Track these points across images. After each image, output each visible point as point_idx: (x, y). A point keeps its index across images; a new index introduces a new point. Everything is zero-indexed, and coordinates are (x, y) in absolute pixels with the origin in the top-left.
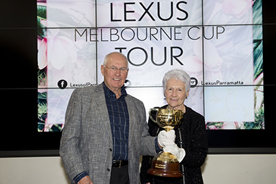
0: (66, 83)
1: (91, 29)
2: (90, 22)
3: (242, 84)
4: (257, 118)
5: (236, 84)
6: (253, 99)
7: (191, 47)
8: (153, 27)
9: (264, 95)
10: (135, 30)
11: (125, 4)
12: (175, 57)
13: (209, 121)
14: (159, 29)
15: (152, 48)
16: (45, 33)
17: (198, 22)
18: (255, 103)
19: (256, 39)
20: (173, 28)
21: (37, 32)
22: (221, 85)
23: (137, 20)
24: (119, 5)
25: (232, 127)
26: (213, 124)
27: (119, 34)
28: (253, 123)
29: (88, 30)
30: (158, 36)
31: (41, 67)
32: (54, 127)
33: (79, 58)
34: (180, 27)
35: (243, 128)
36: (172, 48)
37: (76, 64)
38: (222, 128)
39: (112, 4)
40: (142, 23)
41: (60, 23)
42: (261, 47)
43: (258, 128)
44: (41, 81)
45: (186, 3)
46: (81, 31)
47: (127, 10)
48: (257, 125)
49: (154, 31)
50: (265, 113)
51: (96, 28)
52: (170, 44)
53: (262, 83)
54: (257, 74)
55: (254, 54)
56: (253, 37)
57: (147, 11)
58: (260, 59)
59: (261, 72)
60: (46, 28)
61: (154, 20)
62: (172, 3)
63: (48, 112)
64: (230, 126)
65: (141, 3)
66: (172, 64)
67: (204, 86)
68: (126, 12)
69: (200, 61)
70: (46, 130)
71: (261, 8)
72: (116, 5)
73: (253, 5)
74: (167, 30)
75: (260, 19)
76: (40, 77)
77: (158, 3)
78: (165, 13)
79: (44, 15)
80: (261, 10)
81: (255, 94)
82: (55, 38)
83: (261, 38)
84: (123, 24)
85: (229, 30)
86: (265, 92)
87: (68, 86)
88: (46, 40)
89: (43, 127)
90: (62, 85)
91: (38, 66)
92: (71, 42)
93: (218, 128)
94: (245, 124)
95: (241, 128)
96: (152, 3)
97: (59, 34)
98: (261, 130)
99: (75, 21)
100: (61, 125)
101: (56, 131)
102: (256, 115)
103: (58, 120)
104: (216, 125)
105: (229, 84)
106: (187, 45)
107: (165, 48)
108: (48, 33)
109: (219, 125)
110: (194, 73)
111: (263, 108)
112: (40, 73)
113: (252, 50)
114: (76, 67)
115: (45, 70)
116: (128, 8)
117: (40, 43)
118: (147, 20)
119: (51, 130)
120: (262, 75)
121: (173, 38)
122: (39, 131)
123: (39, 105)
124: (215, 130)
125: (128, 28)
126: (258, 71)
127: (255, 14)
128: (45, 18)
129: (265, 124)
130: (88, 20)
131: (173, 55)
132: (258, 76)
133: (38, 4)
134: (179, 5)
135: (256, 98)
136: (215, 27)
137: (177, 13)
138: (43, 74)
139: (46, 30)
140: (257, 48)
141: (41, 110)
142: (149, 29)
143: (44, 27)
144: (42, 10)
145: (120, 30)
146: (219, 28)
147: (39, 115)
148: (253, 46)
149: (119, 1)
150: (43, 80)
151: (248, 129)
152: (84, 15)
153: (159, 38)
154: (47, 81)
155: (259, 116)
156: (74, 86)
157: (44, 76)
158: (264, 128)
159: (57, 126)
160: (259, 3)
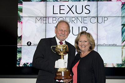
1: (43, 17)
2: (43, 14)
3: (116, 45)
4: (123, 62)
5: (113, 45)
6: (121, 52)
7: (91, 27)
8: (73, 17)
10: (64, 18)
11: (60, 6)
14: (76, 18)
15: (72, 27)
17: (95, 15)
18: (122, 54)
19: (123, 24)
20: (83, 18)
22: (106, 45)
23: (66, 14)
24: (57, 6)
25: (111, 66)
27: (57, 20)
28: (121, 64)
29: (42, 18)
30: (75, 21)
31: (19, 35)
32: (24, 64)
33: (37, 31)
34: (86, 17)
36: (82, 27)
37: (36, 34)
38: (106, 67)
39: (53, 6)
40: (68, 15)
41: (29, 15)
43: (124, 67)
44: (19, 42)
45: (89, 6)
46: (39, 18)
47: (61, 9)
48: (123, 65)
49: (73, 19)
51: (46, 17)
52: (81, 25)
54: (123, 40)
55: (122, 31)
56: (122, 22)
57: (70, 9)
60: (22, 17)
61: (74, 14)
62: (83, 6)
63: (22, 57)
65: (67, 6)
67: (97, 46)
68: (60, 10)
69: (96, 34)
70: (21, 66)
72: (55, 6)
73: (122, 8)
74: (80, 19)
76: (18, 40)
77: (76, 6)
78: (79, 11)
79: (21, 11)
81: (122, 50)
82: (26, 22)
84: (59, 15)
85: (110, 19)
87: (32, 44)
88: (22, 22)
89: (19, 64)
90: (29, 44)
92: (34, 24)
94: (118, 65)
95: (115, 67)
96: (73, 6)
97: (28, 20)
99: (36, 13)
100: (28, 63)
101: (26, 66)
102: (122, 60)
103: (27, 61)
105: (110, 45)
106: (89, 26)
107: (79, 27)
108: (23, 19)
112: (19, 38)
113: (121, 29)
114: (36, 36)
115: (21, 37)
117: (19, 24)
118: (70, 13)
119: (23, 66)
121: (83, 22)
122: (17, 66)
123: (17, 54)
125: (61, 17)
127: (122, 11)
128: (22, 12)
133: (19, 5)
134: (86, 6)
135: (122, 52)
136: (103, 18)
137: (85, 11)
138: (20, 39)
139: (22, 18)
140: (123, 28)
141: (18, 56)
142: (71, 18)
143: (21, 16)
144: (20, 8)
145: (57, 18)
146: (105, 18)
147: (18, 58)
148: (121, 27)
149: (57, 4)
150: (20, 41)
151: (119, 67)
152: (40, 11)
153: (76, 23)
154: (22, 42)
155: (124, 61)
156: (34, 45)
157: (21, 40)
159: (26, 64)
160: (124, 7)
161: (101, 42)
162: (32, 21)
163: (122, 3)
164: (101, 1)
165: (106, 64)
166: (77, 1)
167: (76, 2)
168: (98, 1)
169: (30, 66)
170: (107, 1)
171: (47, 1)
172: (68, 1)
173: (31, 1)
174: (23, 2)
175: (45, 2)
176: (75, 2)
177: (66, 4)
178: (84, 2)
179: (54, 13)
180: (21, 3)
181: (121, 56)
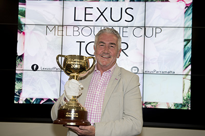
0: (37, 67)
1: (59, 26)
2: (58, 21)
3: (174, 74)
4: (185, 100)
5: (169, 73)
6: (182, 85)
8: (106, 27)
9: (191, 83)
10: (92, 28)
11: (86, 8)
12: (122, 50)
13: (147, 101)
16: (24, 28)
17: (141, 24)
18: (184, 88)
19: (186, 38)
20: (121, 28)
22: (157, 73)
23: (94, 20)
24: (81, 8)
25: (165, 107)
26: (150, 103)
27: (80, 31)
28: (181, 104)
29: (57, 27)
31: (19, 54)
32: (26, 100)
33: (49, 48)
34: (127, 27)
35: (173, 108)
38: (157, 107)
39: (75, 8)
40: (98, 23)
41: (36, 21)
42: (190, 45)
43: (186, 108)
44: (19, 65)
45: (132, 9)
46: (51, 28)
48: (184, 106)
50: (191, 97)
51: (63, 26)
53: (190, 73)
54: (186, 66)
55: (184, 50)
56: (184, 37)
57: (102, 14)
58: (189, 55)
59: (189, 65)
60: (25, 25)
61: (107, 21)
62: (122, 8)
63: (23, 89)
64: (162, 106)
65: (98, 8)
67: (143, 74)
68: (86, 14)
69: (142, 54)
70: (21, 102)
71: (191, 15)
72: (78, 9)
73: (185, 12)
74: (117, 29)
75: (190, 23)
76: (18, 61)
77: (111, 8)
78: (116, 16)
79: (24, 14)
80: (191, 16)
81: (184, 82)
82: (31, 32)
83: (191, 38)
84: (83, 23)
85: (165, 31)
86: (192, 80)
87: (39, 69)
88: (24, 33)
89: (18, 99)
90: (35, 68)
91: (17, 53)
92: (44, 36)
93: (154, 107)
94: (176, 105)
95: (172, 108)
96: (107, 8)
97: (35, 29)
98: (188, 110)
99: (47, 19)
100: (32, 99)
101: (29, 103)
102: (184, 98)
104: (152, 104)
105: (163, 73)
106: (132, 41)
108: (26, 28)
109: (154, 104)
110: (136, 63)
111: (190, 93)
112: (18, 58)
113: (183, 47)
114: (46, 54)
115: (22, 56)
116: (88, 12)
117: (19, 36)
118: (101, 21)
119: (24, 102)
120: (190, 67)
122: (15, 102)
123: (16, 83)
124: (151, 108)
125: (87, 26)
126: (187, 64)
127: (186, 19)
128: (25, 16)
129: (191, 105)
130: (56, 19)
132: (187, 67)
133: (20, 6)
134: (127, 11)
135: (184, 85)
136: (154, 28)
137: (125, 15)
138: (21, 59)
139: (24, 26)
140: (187, 46)
141: (18, 86)
143: (23, 23)
144: (22, 10)
145: (80, 27)
146: (157, 29)
147: (16, 91)
148: (184, 44)
149: (81, 6)
150: (20, 63)
151: (177, 108)
152: (54, 15)
154: (23, 64)
155: (187, 99)
156: (44, 70)
157: (21, 61)
158: (190, 109)
159: (29, 99)
160: (190, 11)
161: (150, 68)
162: (40, 31)
163: (186, 4)
164: (152, 1)
165: (157, 103)
167: (112, 2)
168: (147, 1)
169: (35, 103)
170: (162, 1)
171: (65, 0)
172: (99, 1)
174: (27, 1)
175: (62, 2)
176: (109, 2)
177: (95, 5)
178: (124, 3)
180: (24, 1)
181: (182, 91)
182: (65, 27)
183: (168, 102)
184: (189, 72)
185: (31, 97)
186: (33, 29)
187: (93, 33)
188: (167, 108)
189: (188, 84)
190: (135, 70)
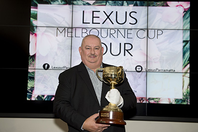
0: (48, 66)
1: (68, 28)
2: (67, 23)
3: (174, 72)
4: (184, 96)
5: (170, 71)
7: (139, 43)
8: (112, 29)
9: (190, 80)
10: (99, 30)
11: (93, 12)
12: (127, 50)
13: (150, 97)
14: (116, 30)
15: (111, 43)
16: (36, 30)
17: (144, 26)
18: (183, 85)
19: (185, 40)
20: (126, 30)
21: (30, 29)
22: (159, 71)
23: (101, 23)
24: (89, 12)
25: (166, 102)
26: (153, 99)
27: (88, 32)
28: (181, 100)
29: (66, 29)
30: (115, 35)
31: (31, 54)
32: (38, 97)
33: (59, 48)
34: (131, 29)
36: (125, 44)
37: (56, 53)
38: (159, 103)
39: (84, 11)
40: (105, 25)
41: (47, 23)
42: (188, 45)
43: (185, 103)
44: (31, 64)
45: (136, 13)
46: (61, 30)
48: (184, 101)
49: (113, 31)
50: (190, 93)
51: (72, 28)
52: (123, 41)
53: (189, 71)
54: (185, 64)
55: (183, 50)
56: (183, 37)
57: (108, 17)
58: (188, 54)
60: (36, 27)
61: (113, 23)
62: (126, 12)
63: (35, 86)
64: (164, 101)
65: (104, 12)
66: (125, 55)
67: (147, 72)
68: (93, 17)
69: (145, 54)
70: (33, 99)
71: (189, 19)
72: (86, 12)
73: (184, 16)
74: (122, 31)
75: (188, 26)
76: (30, 61)
77: (117, 12)
78: (121, 19)
79: (35, 17)
81: (183, 79)
82: (43, 34)
83: (189, 39)
84: (91, 25)
85: (166, 33)
86: (191, 78)
87: (50, 68)
88: (36, 35)
89: (31, 96)
90: (46, 67)
91: (29, 53)
92: (54, 37)
93: (156, 103)
94: (176, 100)
95: (173, 103)
96: (112, 12)
97: (46, 31)
98: (187, 105)
99: (57, 22)
100: (44, 96)
101: (40, 100)
102: (183, 94)
103: (42, 92)
104: (155, 100)
105: (165, 71)
106: (136, 42)
107: (120, 44)
108: (38, 30)
109: (157, 100)
110: (140, 62)
111: (189, 89)
112: (31, 58)
113: (182, 48)
114: (57, 54)
115: (34, 56)
116: (95, 15)
117: (31, 37)
118: (108, 23)
119: (36, 99)
120: (189, 66)
121: (126, 37)
122: (28, 99)
123: (28, 81)
124: (154, 104)
125: (94, 28)
126: (186, 63)
127: (184, 22)
128: (36, 19)
129: (190, 100)
130: (66, 22)
131: (126, 49)
132: (186, 66)
133: (32, 9)
134: (131, 14)
135: (183, 82)
136: (156, 31)
137: (130, 20)
139: (36, 28)
140: (186, 47)
141: (30, 84)
142: (109, 30)
143: (35, 25)
144: (34, 14)
145: (89, 30)
146: (159, 31)
147: (28, 88)
148: (182, 44)
149: (89, 10)
150: (33, 63)
151: (178, 103)
152: (64, 18)
153: (116, 37)
154: (35, 64)
155: (186, 95)
156: (54, 69)
157: (34, 60)
158: (189, 104)
159: (41, 96)
160: (188, 15)
161: (152, 67)
162: (51, 33)
163: (185, 9)
164: (154, 6)
166: (118, 5)
167: (117, 7)
168: (150, 6)
169: (46, 100)
170: (162, 6)
171: (74, 4)
172: (105, 5)
173: (51, 4)
174: (39, 5)
175: (71, 6)
176: (115, 6)
177: (102, 8)
178: (128, 7)
179: (84, 22)
180: (36, 6)
181: (182, 87)
182: (74, 30)
183: (169, 97)
184: (187, 70)
185: (43, 94)
186: (44, 30)
187: (100, 34)
188: (168, 103)
189: (187, 81)
190: (139, 69)
